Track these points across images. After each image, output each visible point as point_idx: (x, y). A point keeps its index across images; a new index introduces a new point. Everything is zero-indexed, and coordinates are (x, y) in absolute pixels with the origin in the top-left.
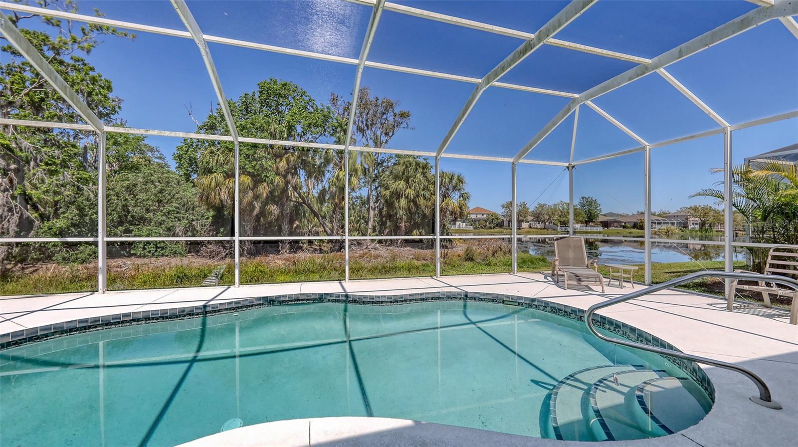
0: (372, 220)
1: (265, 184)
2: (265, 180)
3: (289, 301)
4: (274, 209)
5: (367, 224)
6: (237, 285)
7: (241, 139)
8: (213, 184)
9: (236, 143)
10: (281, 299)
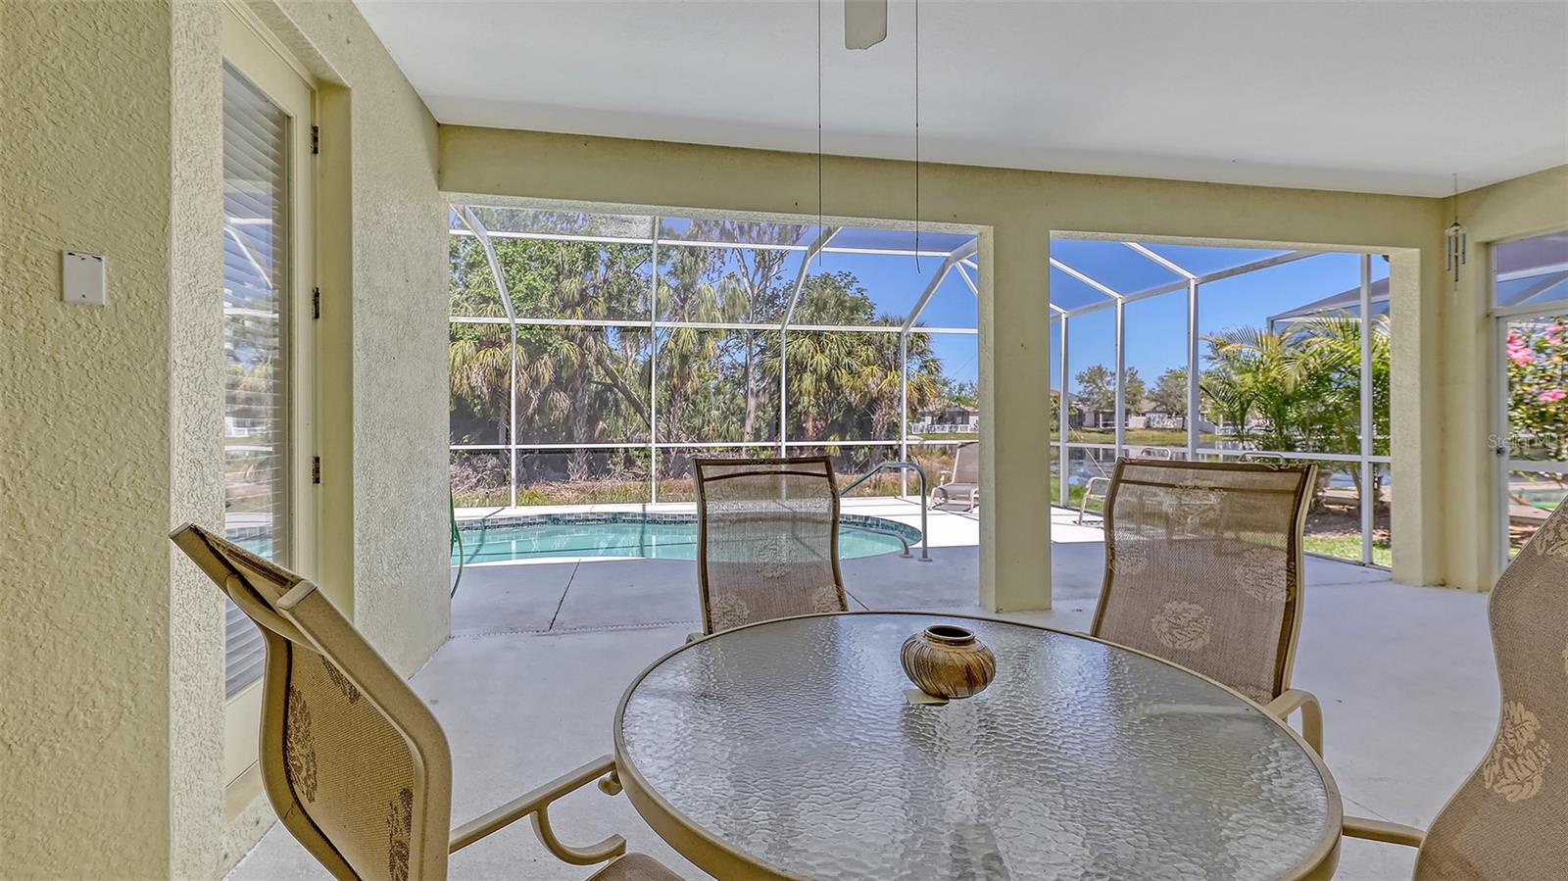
0: (752, 416)
1: (546, 357)
2: (546, 349)
3: (577, 520)
4: (562, 400)
5: (743, 425)
6: (513, 505)
7: (518, 321)
8: (457, 359)
9: (512, 326)
10: (567, 518)
